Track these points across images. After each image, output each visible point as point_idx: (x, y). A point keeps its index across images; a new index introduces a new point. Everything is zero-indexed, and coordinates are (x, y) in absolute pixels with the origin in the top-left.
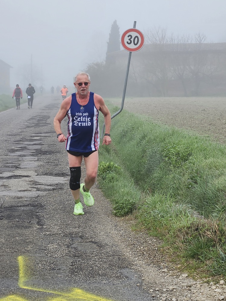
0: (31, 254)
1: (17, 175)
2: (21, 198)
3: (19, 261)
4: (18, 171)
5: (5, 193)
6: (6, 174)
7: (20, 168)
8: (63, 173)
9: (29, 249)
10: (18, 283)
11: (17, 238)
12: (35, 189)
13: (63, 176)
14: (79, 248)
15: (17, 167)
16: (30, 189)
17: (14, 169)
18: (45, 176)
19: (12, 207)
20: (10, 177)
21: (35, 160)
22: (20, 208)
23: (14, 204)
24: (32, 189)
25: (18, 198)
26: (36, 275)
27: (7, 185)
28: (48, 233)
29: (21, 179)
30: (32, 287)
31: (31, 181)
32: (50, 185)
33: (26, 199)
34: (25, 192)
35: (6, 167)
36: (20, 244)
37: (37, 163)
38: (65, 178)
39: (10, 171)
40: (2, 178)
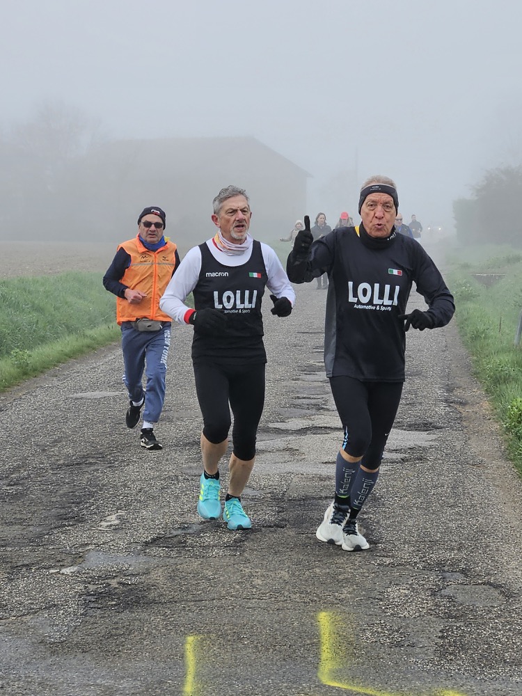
0: (347, 609)
1: (320, 426)
2: (328, 477)
3: (321, 623)
4: (323, 416)
5: (290, 467)
6: (295, 424)
7: (328, 410)
8: (427, 424)
9: (343, 596)
10: (319, 674)
11: (318, 570)
13: (426, 431)
14: (460, 598)
15: (320, 408)
17: (314, 411)
19: (306, 498)
20: (303, 431)
22: (324, 502)
23: (311, 492)
25: (322, 480)
26: (358, 657)
27: (297, 448)
28: (388, 561)
29: (328, 435)
30: (350, 685)
32: (396, 451)
35: (295, 406)
36: (325, 585)
38: (431, 435)
39: (303, 417)
40: (286, 432)
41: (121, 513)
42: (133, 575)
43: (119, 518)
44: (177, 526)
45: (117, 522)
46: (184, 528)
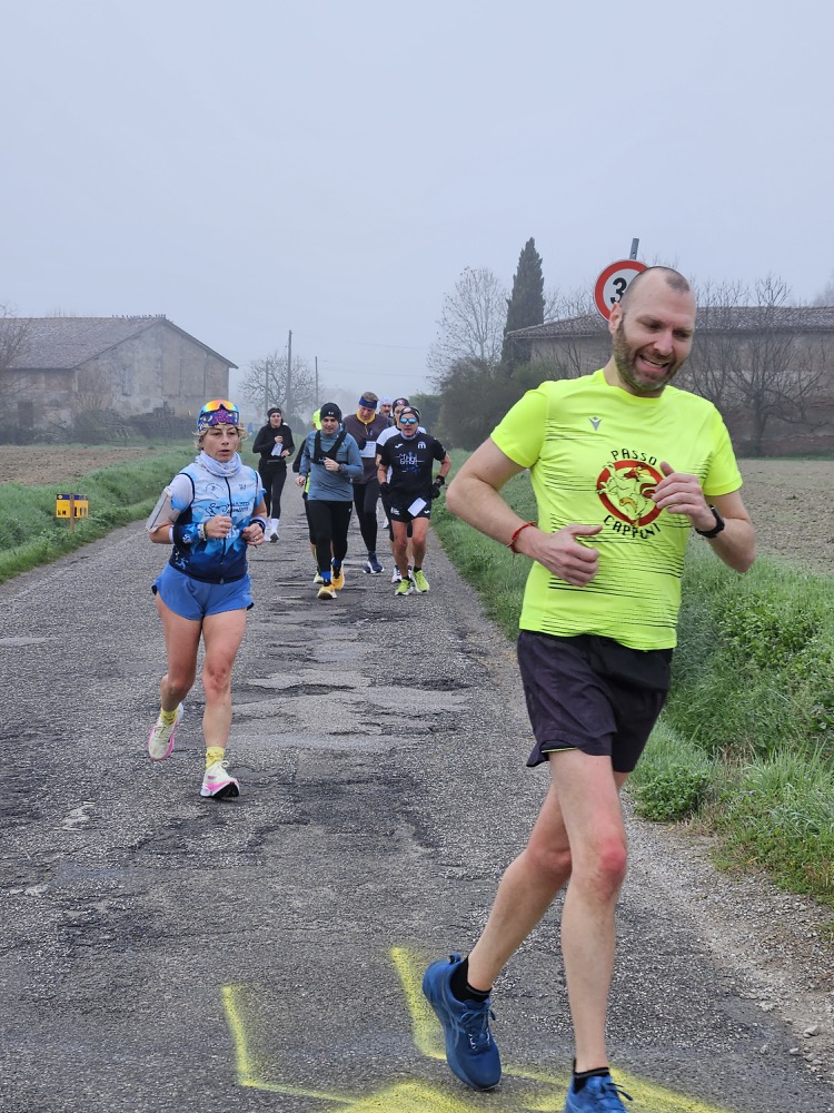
1: (312, 683)
2: (343, 755)
3: (398, 964)
4: (312, 671)
5: (290, 740)
6: (280, 680)
7: (316, 661)
8: (447, 681)
9: (415, 924)
10: (416, 1041)
12: (378, 730)
13: (449, 690)
15: (307, 659)
16: (364, 728)
17: (298, 663)
18: (396, 688)
19: (324, 783)
20: (293, 690)
21: (353, 638)
22: (348, 788)
23: (328, 775)
24: (369, 728)
25: (336, 757)
27: (293, 714)
29: (327, 696)
31: (358, 703)
32: (419, 717)
33: (359, 761)
34: (350, 736)
36: (386, 908)
37: (362, 648)
38: (458, 696)
39: (288, 670)
40: (270, 691)
41: (87, 805)
42: (126, 896)
43: (87, 812)
44: (167, 824)
45: (85, 818)
46: (177, 827)
